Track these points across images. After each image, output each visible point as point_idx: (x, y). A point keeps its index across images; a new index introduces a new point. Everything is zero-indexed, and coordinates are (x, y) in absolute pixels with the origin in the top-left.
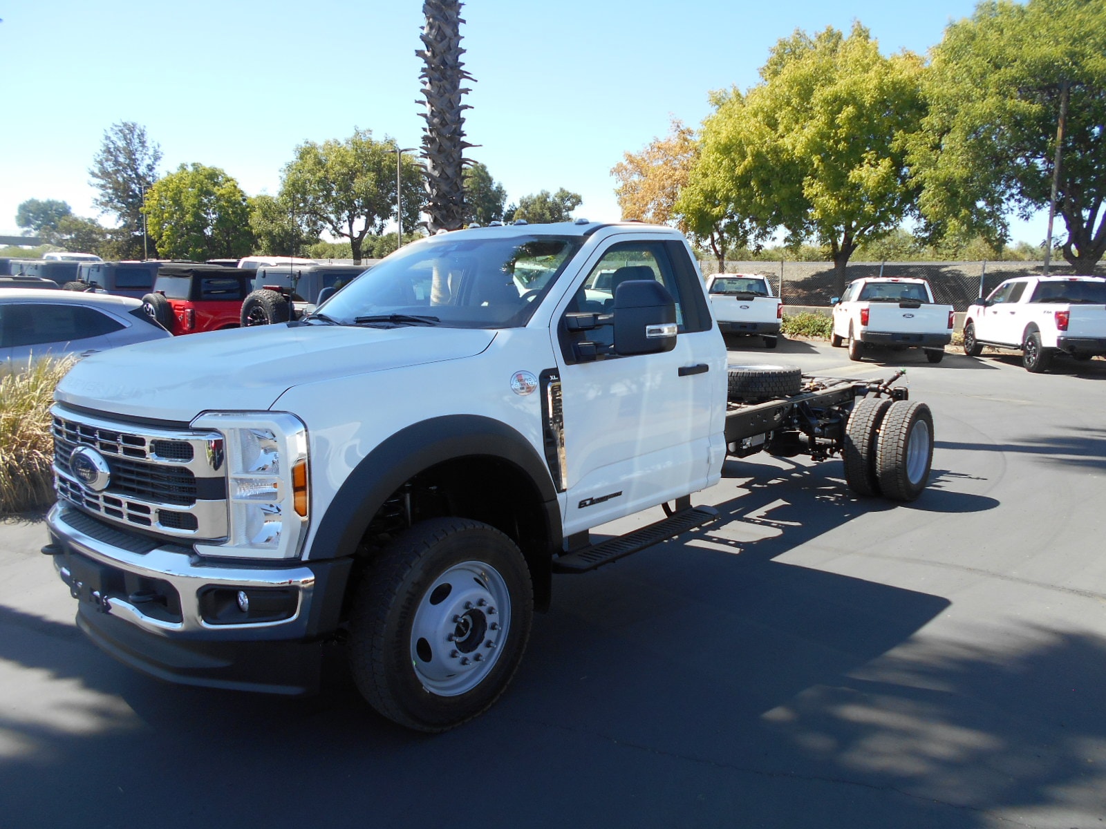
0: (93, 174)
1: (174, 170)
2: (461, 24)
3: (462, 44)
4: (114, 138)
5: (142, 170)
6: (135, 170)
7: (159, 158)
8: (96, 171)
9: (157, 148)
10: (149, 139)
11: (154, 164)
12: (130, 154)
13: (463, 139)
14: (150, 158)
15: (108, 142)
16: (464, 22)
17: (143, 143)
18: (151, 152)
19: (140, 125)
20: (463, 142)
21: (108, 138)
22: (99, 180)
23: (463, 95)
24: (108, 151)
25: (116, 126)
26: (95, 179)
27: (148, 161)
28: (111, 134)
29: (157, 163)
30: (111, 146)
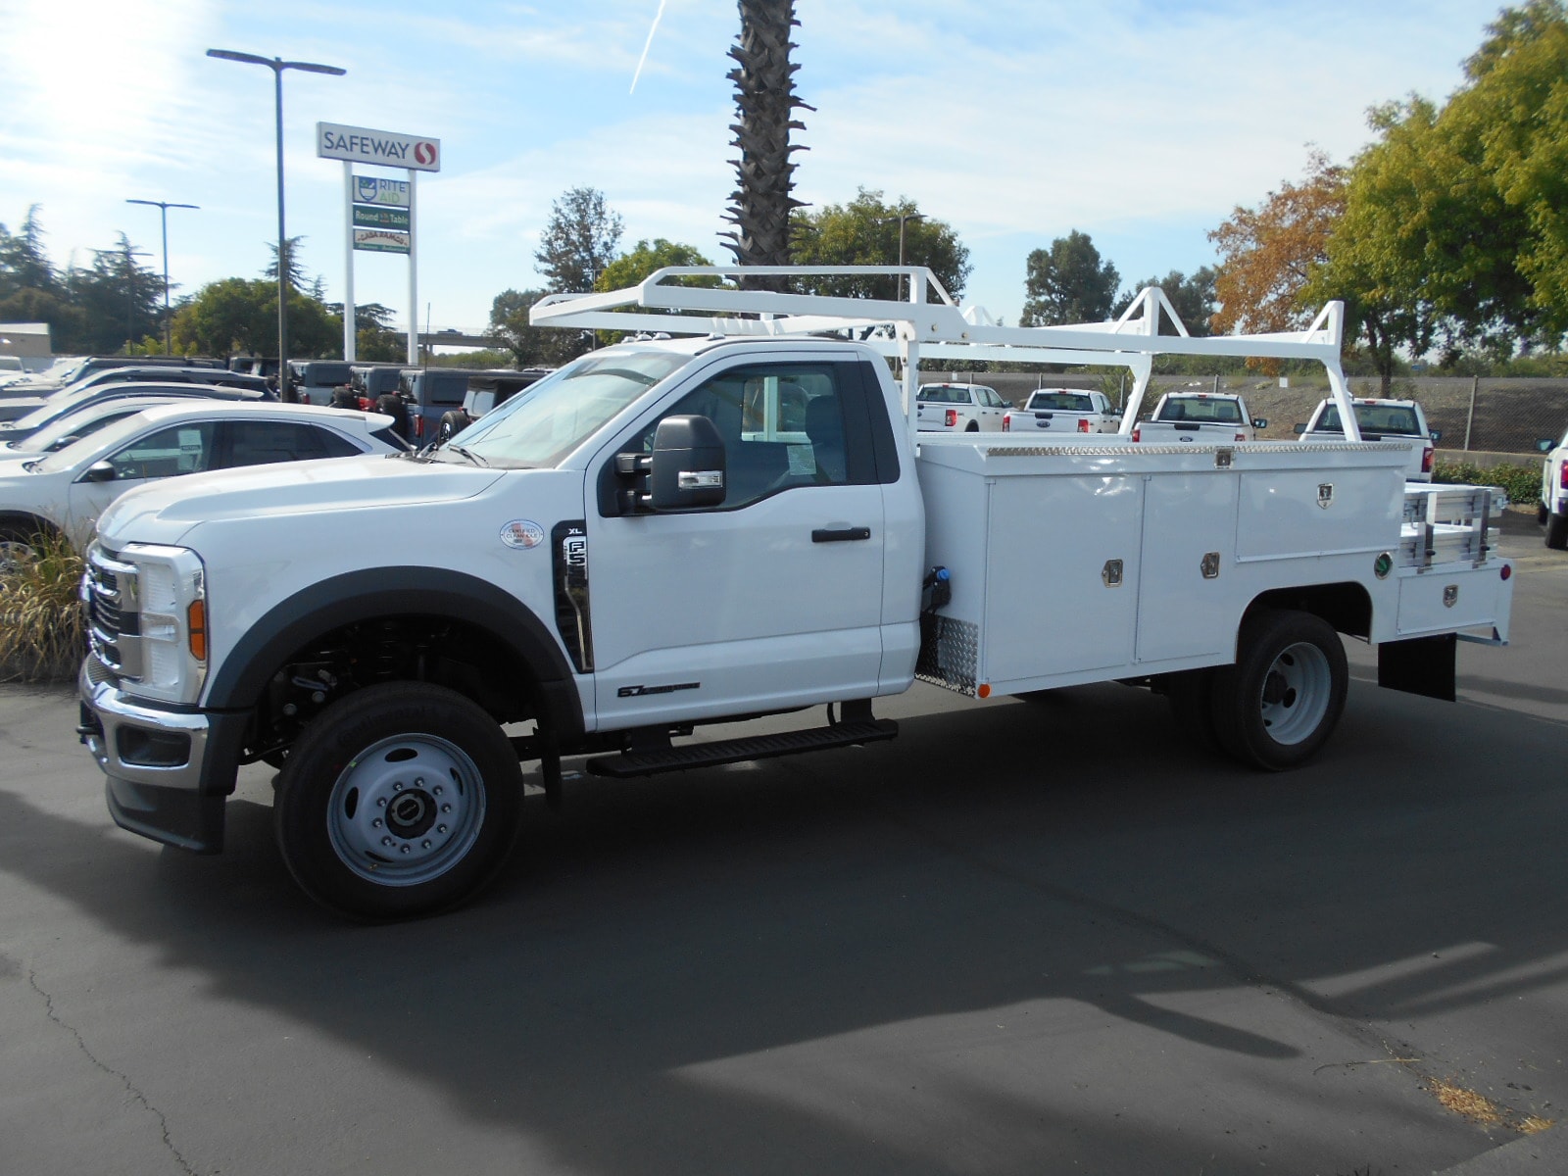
0: (541, 258)
1: (630, 251)
2: (792, 26)
3: (793, 58)
4: (565, 211)
5: (598, 250)
6: (589, 250)
7: (620, 233)
8: (544, 253)
9: (617, 220)
10: (608, 207)
11: (613, 241)
12: (584, 228)
13: (791, 195)
14: (609, 234)
15: (558, 215)
16: (798, 23)
17: (601, 214)
18: (610, 226)
19: (598, 189)
20: (791, 200)
21: (558, 211)
22: (547, 264)
23: (793, 132)
24: (558, 226)
25: (569, 194)
26: (542, 263)
27: (606, 238)
28: (561, 205)
29: (617, 240)
30: (562, 220)
